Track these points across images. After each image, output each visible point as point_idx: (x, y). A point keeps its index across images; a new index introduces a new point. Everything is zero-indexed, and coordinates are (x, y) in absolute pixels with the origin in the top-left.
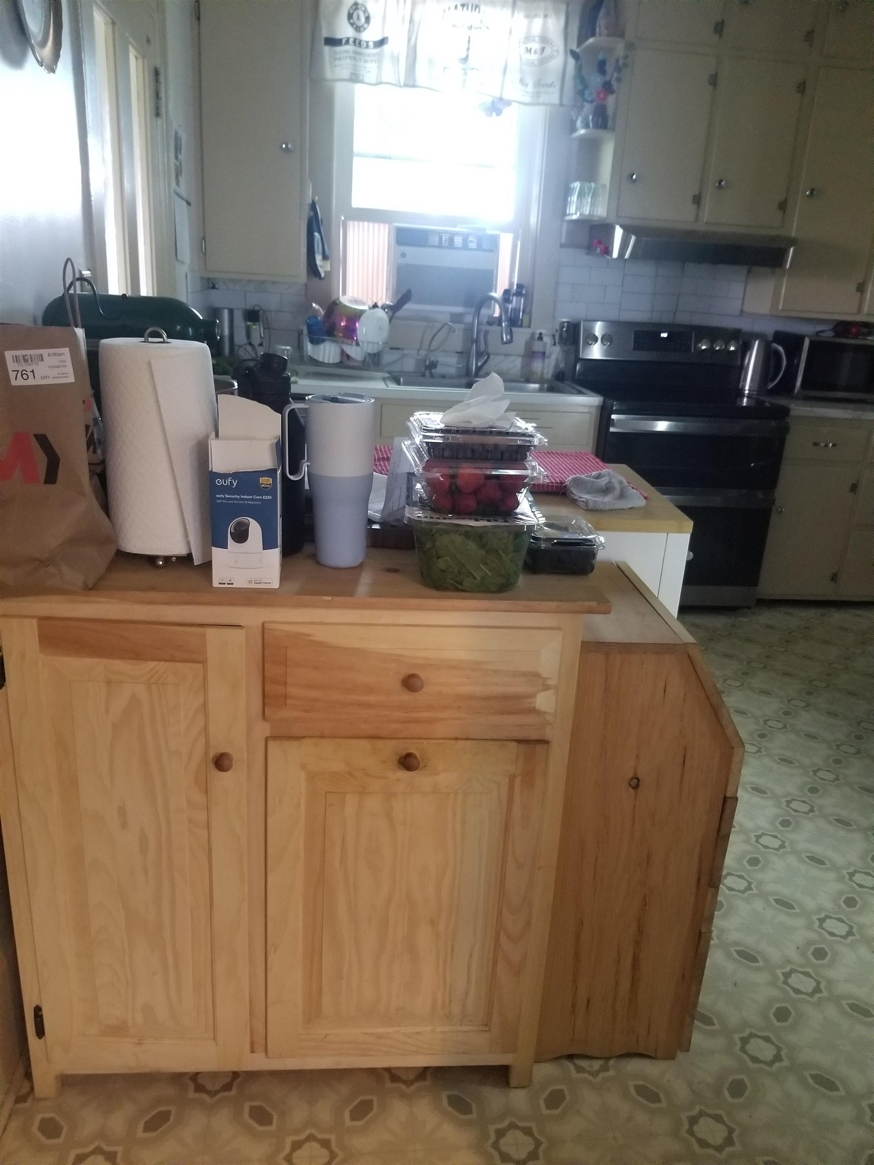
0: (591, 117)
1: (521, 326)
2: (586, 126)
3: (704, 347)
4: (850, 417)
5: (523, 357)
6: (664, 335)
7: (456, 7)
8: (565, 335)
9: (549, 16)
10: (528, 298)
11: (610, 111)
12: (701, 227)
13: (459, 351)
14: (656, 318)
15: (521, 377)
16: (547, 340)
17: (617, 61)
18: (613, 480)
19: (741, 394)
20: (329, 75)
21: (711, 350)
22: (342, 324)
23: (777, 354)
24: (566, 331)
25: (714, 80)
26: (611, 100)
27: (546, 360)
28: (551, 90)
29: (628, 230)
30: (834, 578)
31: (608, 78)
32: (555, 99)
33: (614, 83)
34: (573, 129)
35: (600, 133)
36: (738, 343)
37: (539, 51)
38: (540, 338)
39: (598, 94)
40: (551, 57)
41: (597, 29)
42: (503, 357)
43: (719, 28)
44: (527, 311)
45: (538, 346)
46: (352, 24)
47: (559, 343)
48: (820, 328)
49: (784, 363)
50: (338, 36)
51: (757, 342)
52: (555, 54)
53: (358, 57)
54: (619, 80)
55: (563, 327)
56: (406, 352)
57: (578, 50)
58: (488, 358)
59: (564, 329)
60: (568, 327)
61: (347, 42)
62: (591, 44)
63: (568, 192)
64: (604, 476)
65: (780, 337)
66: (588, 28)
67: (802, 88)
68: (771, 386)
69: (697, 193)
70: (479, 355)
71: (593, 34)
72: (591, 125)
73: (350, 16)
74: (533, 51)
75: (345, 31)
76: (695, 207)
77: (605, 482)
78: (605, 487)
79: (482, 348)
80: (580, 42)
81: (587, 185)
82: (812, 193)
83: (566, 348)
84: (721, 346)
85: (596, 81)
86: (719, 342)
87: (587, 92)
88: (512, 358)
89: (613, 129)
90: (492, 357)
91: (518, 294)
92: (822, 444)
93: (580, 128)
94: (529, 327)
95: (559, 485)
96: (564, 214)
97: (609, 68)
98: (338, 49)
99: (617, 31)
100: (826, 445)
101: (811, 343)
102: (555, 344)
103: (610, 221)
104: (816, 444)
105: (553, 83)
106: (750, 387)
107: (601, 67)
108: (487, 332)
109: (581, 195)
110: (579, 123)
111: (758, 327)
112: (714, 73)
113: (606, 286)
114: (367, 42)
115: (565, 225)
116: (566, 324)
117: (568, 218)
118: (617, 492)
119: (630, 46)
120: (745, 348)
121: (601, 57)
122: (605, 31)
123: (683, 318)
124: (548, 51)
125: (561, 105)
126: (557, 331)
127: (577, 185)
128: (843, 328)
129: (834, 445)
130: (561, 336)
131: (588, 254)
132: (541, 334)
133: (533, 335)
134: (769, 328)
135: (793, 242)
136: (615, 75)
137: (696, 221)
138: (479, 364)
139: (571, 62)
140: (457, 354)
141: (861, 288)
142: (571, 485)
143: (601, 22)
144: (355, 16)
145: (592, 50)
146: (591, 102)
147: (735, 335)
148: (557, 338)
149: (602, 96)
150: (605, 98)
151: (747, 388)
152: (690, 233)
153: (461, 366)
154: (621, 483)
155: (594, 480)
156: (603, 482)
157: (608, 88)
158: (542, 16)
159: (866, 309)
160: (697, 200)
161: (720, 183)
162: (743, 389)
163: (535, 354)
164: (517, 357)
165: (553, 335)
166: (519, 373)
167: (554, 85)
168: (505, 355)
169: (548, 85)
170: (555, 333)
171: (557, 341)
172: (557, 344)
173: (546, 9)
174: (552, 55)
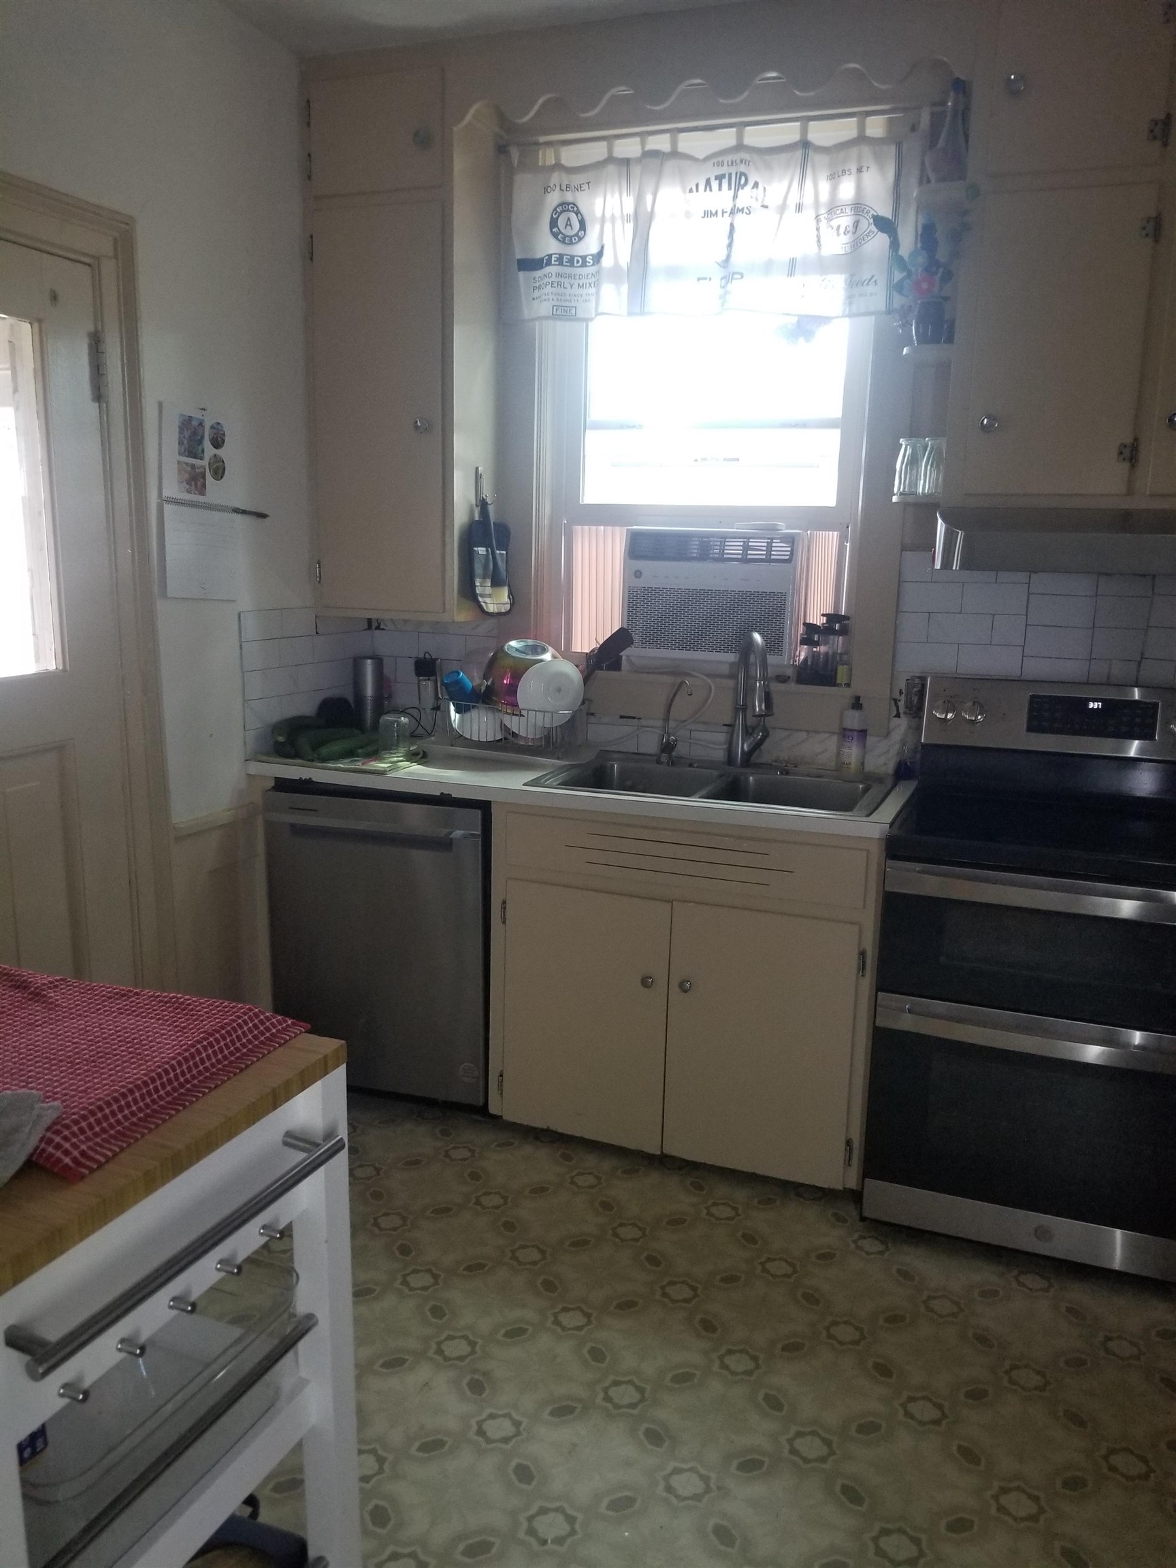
1: (833, 684)
6: (1094, 705)
7: (708, 182)
8: (916, 699)
9: (864, 169)
10: (849, 637)
12: (1137, 503)
13: (728, 722)
20: (526, 314)
22: (505, 682)
24: (917, 691)
25: (1154, 227)
28: (870, 289)
32: (882, 303)
37: (851, 229)
38: (858, 705)
39: (918, 285)
40: (869, 235)
42: (804, 735)
44: (846, 658)
46: (555, 235)
47: (905, 713)
50: (539, 255)
53: (567, 281)
55: (912, 686)
56: (644, 722)
58: (767, 735)
59: (915, 690)
60: (922, 685)
61: (549, 263)
69: (1128, 440)
72: (914, 338)
73: (553, 223)
74: (843, 231)
75: (548, 246)
76: (1126, 465)
85: (916, 263)
91: (829, 630)
94: (848, 685)
96: (890, 494)
98: (538, 273)
102: (898, 716)
105: (872, 278)
107: (926, 237)
112: (1154, 215)
113: (994, 615)
114: (584, 258)
116: (916, 681)
119: (971, 192)
121: (923, 220)
124: (863, 227)
125: (889, 311)
126: (901, 693)
127: (905, 443)
130: (909, 703)
132: (857, 699)
137: (1130, 492)
138: (750, 746)
140: (725, 727)
144: (561, 222)
148: (901, 704)
149: (924, 286)
150: (931, 290)
158: (854, 170)
160: (1131, 454)
161: (1172, 420)
163: (848, 733)
164: (828, 735)
165: (895, 700)
166: (833, 764)
167: (875, 281)
168: (808, 732)
169: (864, 282)
170: (896, 695)
171: (902, 710)
172: (902, 715)
173: (860, 158)
174: (870, 232)
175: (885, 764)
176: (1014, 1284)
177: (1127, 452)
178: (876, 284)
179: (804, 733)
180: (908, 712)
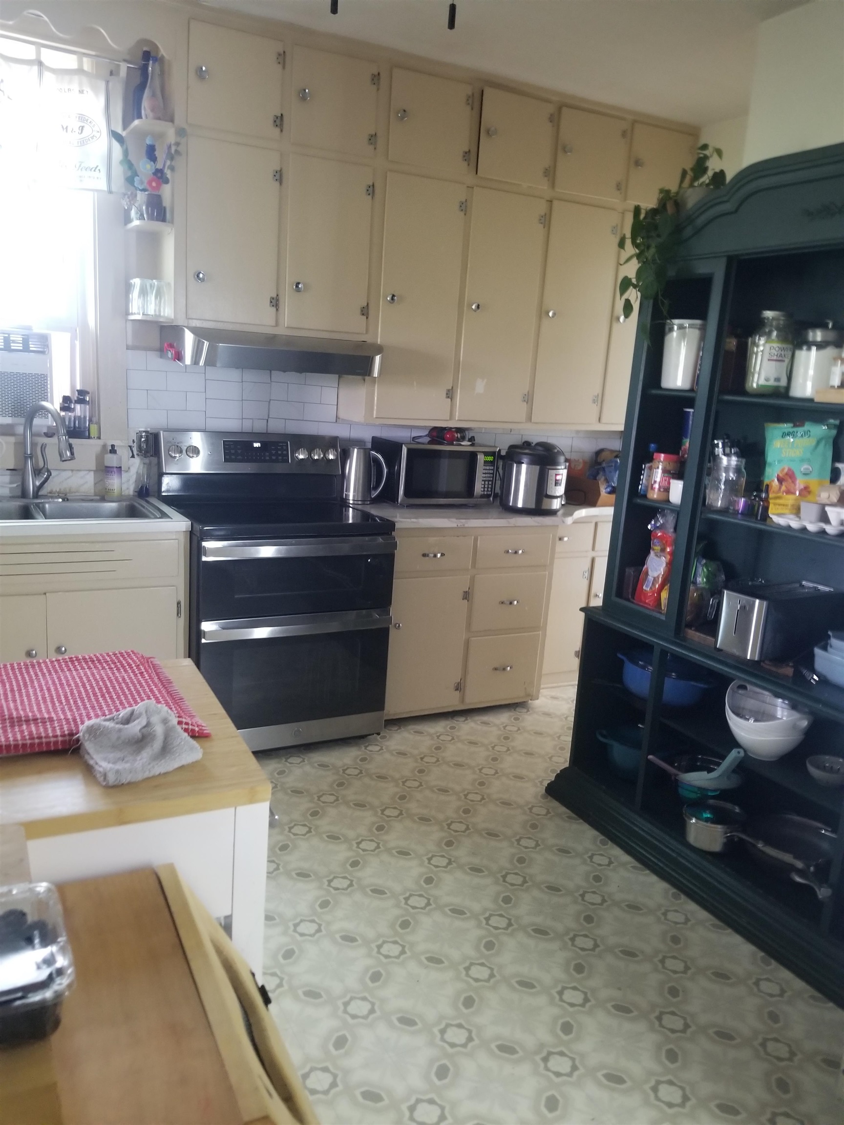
0: (144, 208)
1: (89, 437)
2: (141, 217)
3: (301, 457)
4: (455, 525)
5: (95, 471)
6: (256, 445)
8: (144, 446)
10: (94, 405)
11: (166, 202)
12: (281, 331)
13: (12, 468)
14: (247, 426)
15: (95, 495)
16: (123, 453)
17: (169, 147)
18: (155, 719)
19: (344, 503)
21: (310, 458)
23: (376, 460)
24: (145, 440)
25: (279, 176)
26: (166, 191)
27: (124, 475)
28: (96, 174)
29: (200, 333)
30: (459, 687)
31: (159, 166)
32: (103, 185)
33: (168, 173)
34: (128, 220)
35: (157, 225)
36: (337, 451)
37: (77, 130)
38: (113, 451)
39: (150, 183)
40: (92, 138)
41: (143, 112)
42: (69, 473)
43: (279, 121)
44: (95, 419)
45: (111, 460)
47: (138, 455)
48: (415, 434)
49: (385, 470)
51: (356, 450)
52: (98, 135)
54: (172, 168)
55: (141, 437)
57: (124, 134)
58: (49, 475)
59: (143, 439)
60: (147, 436)
62: (136, 127)
63: (128, 288)
64: (140, 715)
65: (379, 444)
66: (133, 109)
67: (371, 190)
68: (374, 494)
69: (274, 296)
70: (37, 472)
71: (139, 116)
72: (145, 216)
74: (69, 129)
76: (274, 309)
77: (139, 727)
78: (139, 735)
79: (41, 464)
80: (126, 124)
81: (148, 282)
82: (392, 299)
83: (147, 461)
84: (319, 456)
85: (146, 168)
86: (317, 450)
87: (136, 179)
88: (82, 473)
89: (172, 222)
90: (54, 473)
91: (80, 401)
92: (432, 555)
93: (134, 219)
94: (99, 438)
95: (67, 738)
96: (127, 313)
97: (160, 154)
99: (165, 114)
100: (435, 556)
101: (409, 450)
102: (133, 456)
103: (180, 322)
104: (424, 555)
105: (97, 166)
106: (354, 496)
107: (151, 153)
108: (43, 447)
109: (143, 292)
110: (133, 213)
111: (356, 434)
112: (279, 169)
113: (186, 392)
115: (129, 326)
116: (144, 434)
117: (132, 317)
118: (157, 744)
119: (181, 132)
120: (345, 455)
121: (148, 141)
122: (151, 115)
123: (276, 426)
124: (87, 131)
125: (110, 192)
126: (134, 441)
127: (137, 282)
128: (438, 434)
129: (443, 555)
130: (140, 448)
131: (161, 357)
132: (113, 446)
133: (104, 446)
134: (367, 435)
135: (379, 349)
136: (168, 163)
137: (277, 324)
138: (38, 483)
139: (116, 146)
140: (8, 471)
141: (450, 395)
142: (86, 738)
143: (146, 104)
145: (140, 134)
146: (144, 190)
147: (332, 442)
148: (135, 450)
149: (154, 184)
150: (158, 187)
151: (351, 498)
152: (272, 339)
153: (15, 485)
154: (165, 721)
155: (121, 726)
156: (135, 728)
157: (160, 176)
159: (457, 416)
160: (275, 302)
161: (297, 286)
162: (347, 499)
163: (108, 469)
164: (87, 472)
165: (130, 447)
166: (92, 491)
167: (99, 170)
168: (72, 470)
169: (92, 168)
170: (131, 444)
171: (135, 453)
172: (136, 456)
173: (80, 84)
174: (93, 136)
175: (128, 489)
176: (288, 764)
177: (274, 302)
178: (100, 172)
179: (70, 472)
180: (139, 454)
